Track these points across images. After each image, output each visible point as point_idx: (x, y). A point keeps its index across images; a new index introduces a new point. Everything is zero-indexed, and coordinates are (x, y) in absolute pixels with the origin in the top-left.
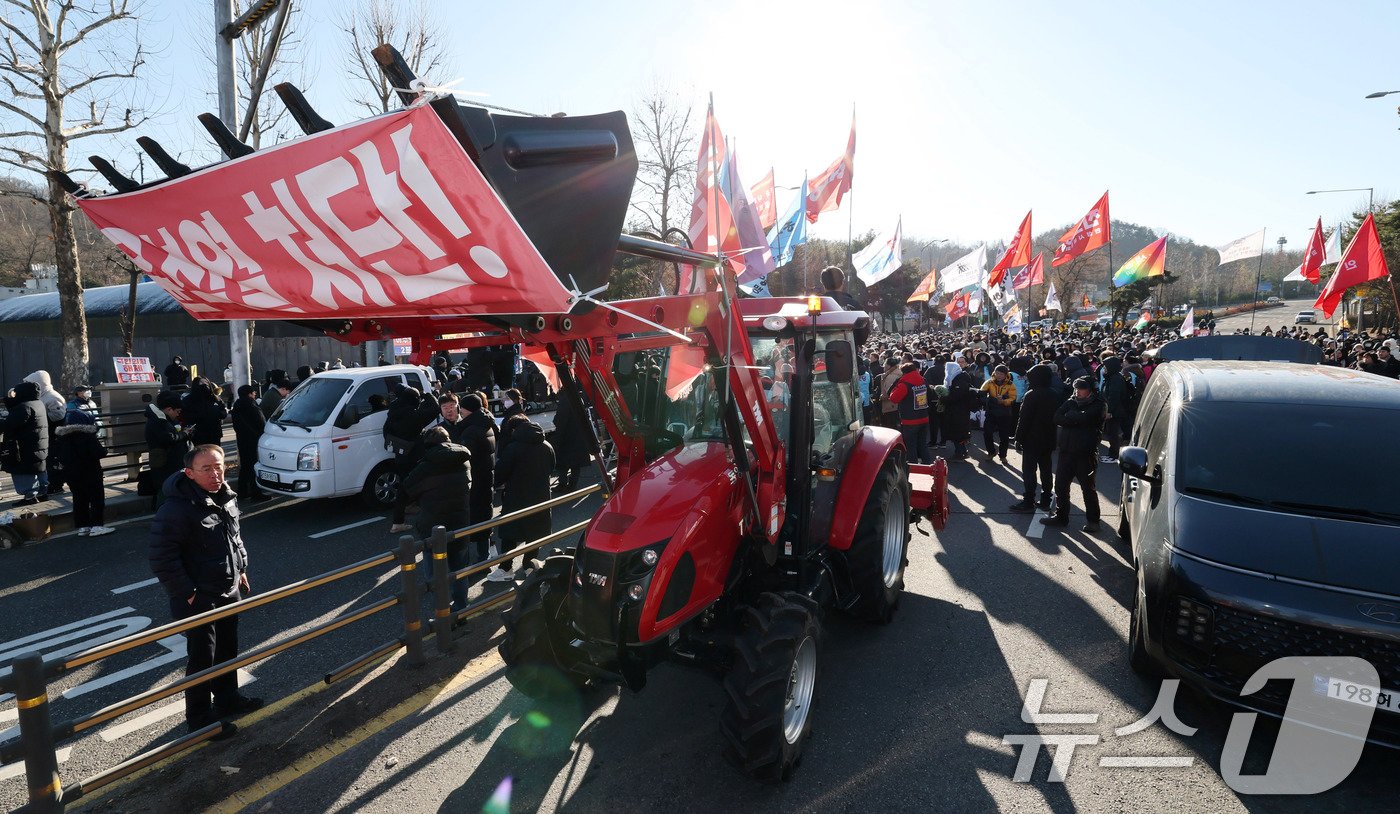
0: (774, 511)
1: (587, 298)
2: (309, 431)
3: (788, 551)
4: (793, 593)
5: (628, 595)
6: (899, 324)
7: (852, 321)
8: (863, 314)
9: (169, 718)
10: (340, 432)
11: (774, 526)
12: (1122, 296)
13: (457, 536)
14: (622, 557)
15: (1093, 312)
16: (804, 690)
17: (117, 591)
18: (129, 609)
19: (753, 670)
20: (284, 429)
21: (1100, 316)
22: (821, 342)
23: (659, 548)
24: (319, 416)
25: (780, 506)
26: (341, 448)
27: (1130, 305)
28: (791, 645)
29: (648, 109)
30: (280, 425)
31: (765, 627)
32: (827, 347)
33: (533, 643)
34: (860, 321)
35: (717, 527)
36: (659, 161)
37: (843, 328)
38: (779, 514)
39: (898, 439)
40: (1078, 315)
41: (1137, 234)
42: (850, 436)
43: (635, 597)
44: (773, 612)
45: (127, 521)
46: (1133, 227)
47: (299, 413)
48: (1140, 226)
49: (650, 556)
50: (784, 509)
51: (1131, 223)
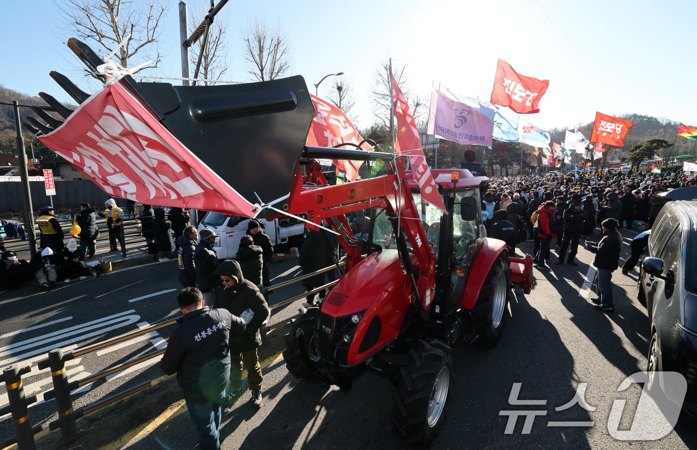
0: (428, 293)
1: (269, 207)
2: (216, 228)
3: (437, 311)
4: (436, 341)
5: (343, 339)
6: (510, 171)
7: (478, 183)
8: (485, 178)
9: (136, 371)
10: (230, 229)
11: (428, 301)
12: (637, 155)
13: (269, 290)
14: (339, 320)
15: (618, 164)
16: (442, 396)
17: (131, 301)
18: (133, 311)
19: (410, 389)
20: (206, 227)
21: (623, 166)
22: (459, 197)
23: (361, 314)
24: (221, 221)
25: (432, 290)
26: (230, 236)
27: (642, 160)
28: (433, 376)
29: (384, 69)
30: (204, 225)
31: (418, 364)
32: (462, 200)
33: (298, 354)
34: (483, 183)
35: (396, 298)
36: (389, 93)
37: (473, 187)
38: (431, 294)
39: (504, 246)
40: (610, 166)
41: (647, 121)
42: (475, 245)
43: (346, 341)
44: (424, 354)
45: (143, 266)
46: (645, 117)
47: (213, 219)
48: (649, 116)
49: (355, 319)
50: (434, 291)
51: (643, 115)
